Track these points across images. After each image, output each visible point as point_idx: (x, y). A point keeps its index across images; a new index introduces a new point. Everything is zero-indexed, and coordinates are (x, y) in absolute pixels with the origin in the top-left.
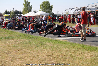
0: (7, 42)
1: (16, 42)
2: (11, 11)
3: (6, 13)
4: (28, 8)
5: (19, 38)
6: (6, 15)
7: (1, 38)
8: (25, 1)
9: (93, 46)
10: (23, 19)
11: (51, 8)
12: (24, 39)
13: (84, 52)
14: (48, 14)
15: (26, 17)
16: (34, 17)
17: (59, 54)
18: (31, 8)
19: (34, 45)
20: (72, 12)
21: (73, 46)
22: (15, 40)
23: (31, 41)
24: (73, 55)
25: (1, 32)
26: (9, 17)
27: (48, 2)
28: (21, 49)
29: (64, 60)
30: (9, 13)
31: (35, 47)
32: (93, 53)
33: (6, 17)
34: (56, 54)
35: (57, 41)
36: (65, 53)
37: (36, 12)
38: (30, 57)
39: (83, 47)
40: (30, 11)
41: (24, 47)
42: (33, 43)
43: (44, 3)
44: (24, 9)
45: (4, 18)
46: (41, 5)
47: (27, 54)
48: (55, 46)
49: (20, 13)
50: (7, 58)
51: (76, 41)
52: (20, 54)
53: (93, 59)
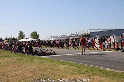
0: (6, 59)
1: (12, 59)
2: (9, 38)
3: (6, 39)
4: (22, 36)
5: (15, 57)
6: (6, 41)
7: (2, 57)
8: (20, 31)
9: (66, 61)
10: (18, 43)
11: (38, 36)
12: (19, 57)
13: (60, 65)
14: (36, 40)
15: (20, 42)
16: (26, 42)
17: (43, 67)
18: (24, 36)
19: (25, 61)
20: (52, 39)
21: (53, 62)
22: (12, 58)
23: (23, 58)
24: (52, 67)
25: (2, 52)
26: (8, 42)
27: (36, 32)
28: (16, 64)
29: (46, 71)
30: (8, 39)
31: (26, 63)
32: (65, 66)
33: (6, 42)
34: (41, 67)
35: (42, 58)
36: (47, 66)
37: (27, 39)
38: (23, 69)
39: (59, 62)
40: (23, 38)
41: (18, 62)
42: (25, 60)
43: (33, 32)
44: (19, 37)
45: (5, 43)
46: (31, 34)
47: (20, 67)
48: (40, 61)
49: (16, 39)
50: (6, 70)
51: (55, 58)
52: (15, 67)
53: (65, 70)
